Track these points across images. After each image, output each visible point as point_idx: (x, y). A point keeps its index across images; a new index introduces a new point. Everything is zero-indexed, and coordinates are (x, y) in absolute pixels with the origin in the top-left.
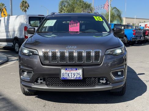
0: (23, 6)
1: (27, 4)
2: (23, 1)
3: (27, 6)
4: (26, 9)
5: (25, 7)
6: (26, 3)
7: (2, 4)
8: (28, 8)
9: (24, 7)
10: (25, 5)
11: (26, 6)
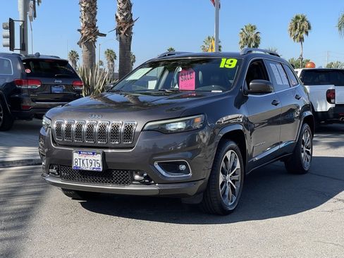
0: (296, 28)
1: (305, 24)
2: (297, 18)
3: (306, 28)
4: (304, 34)
5: (301, 31)
6: (303, 20)
7: (252, 27)
8: (307, 33)
9: (298, 30)
10: (300, 26)
11: (303, 27)
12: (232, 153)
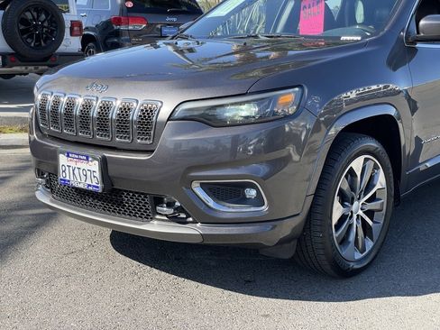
12: (366, 160)
